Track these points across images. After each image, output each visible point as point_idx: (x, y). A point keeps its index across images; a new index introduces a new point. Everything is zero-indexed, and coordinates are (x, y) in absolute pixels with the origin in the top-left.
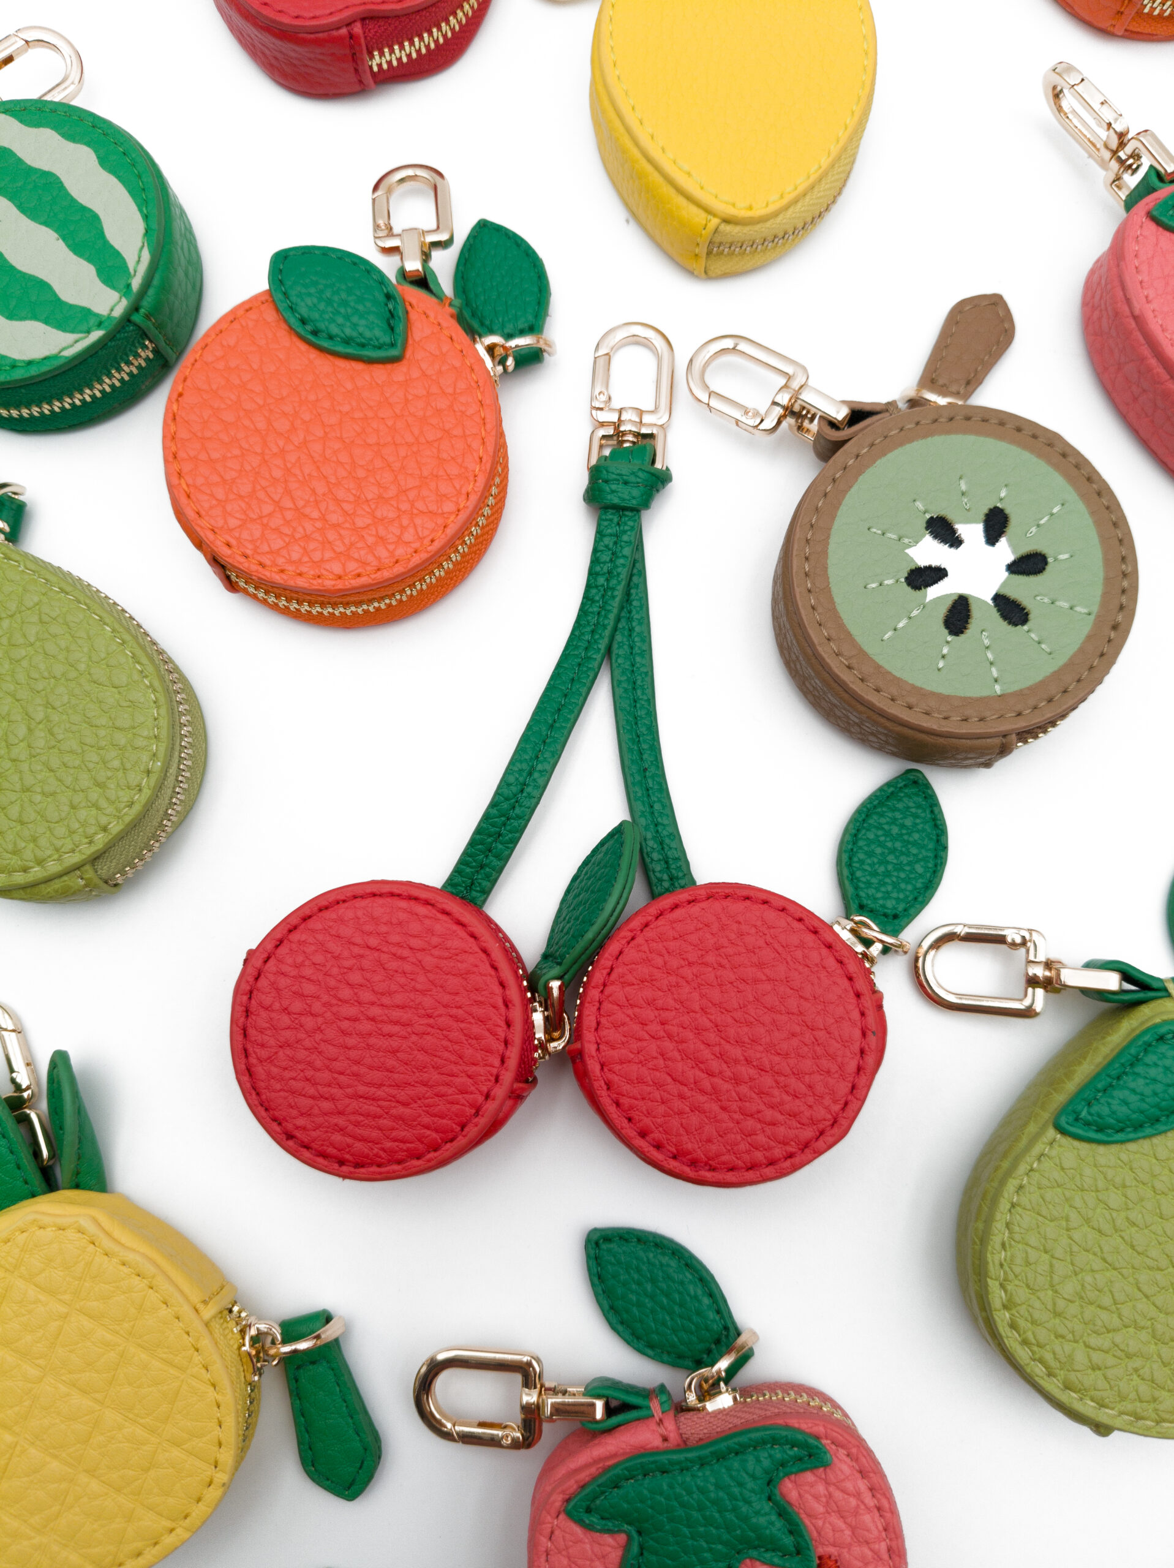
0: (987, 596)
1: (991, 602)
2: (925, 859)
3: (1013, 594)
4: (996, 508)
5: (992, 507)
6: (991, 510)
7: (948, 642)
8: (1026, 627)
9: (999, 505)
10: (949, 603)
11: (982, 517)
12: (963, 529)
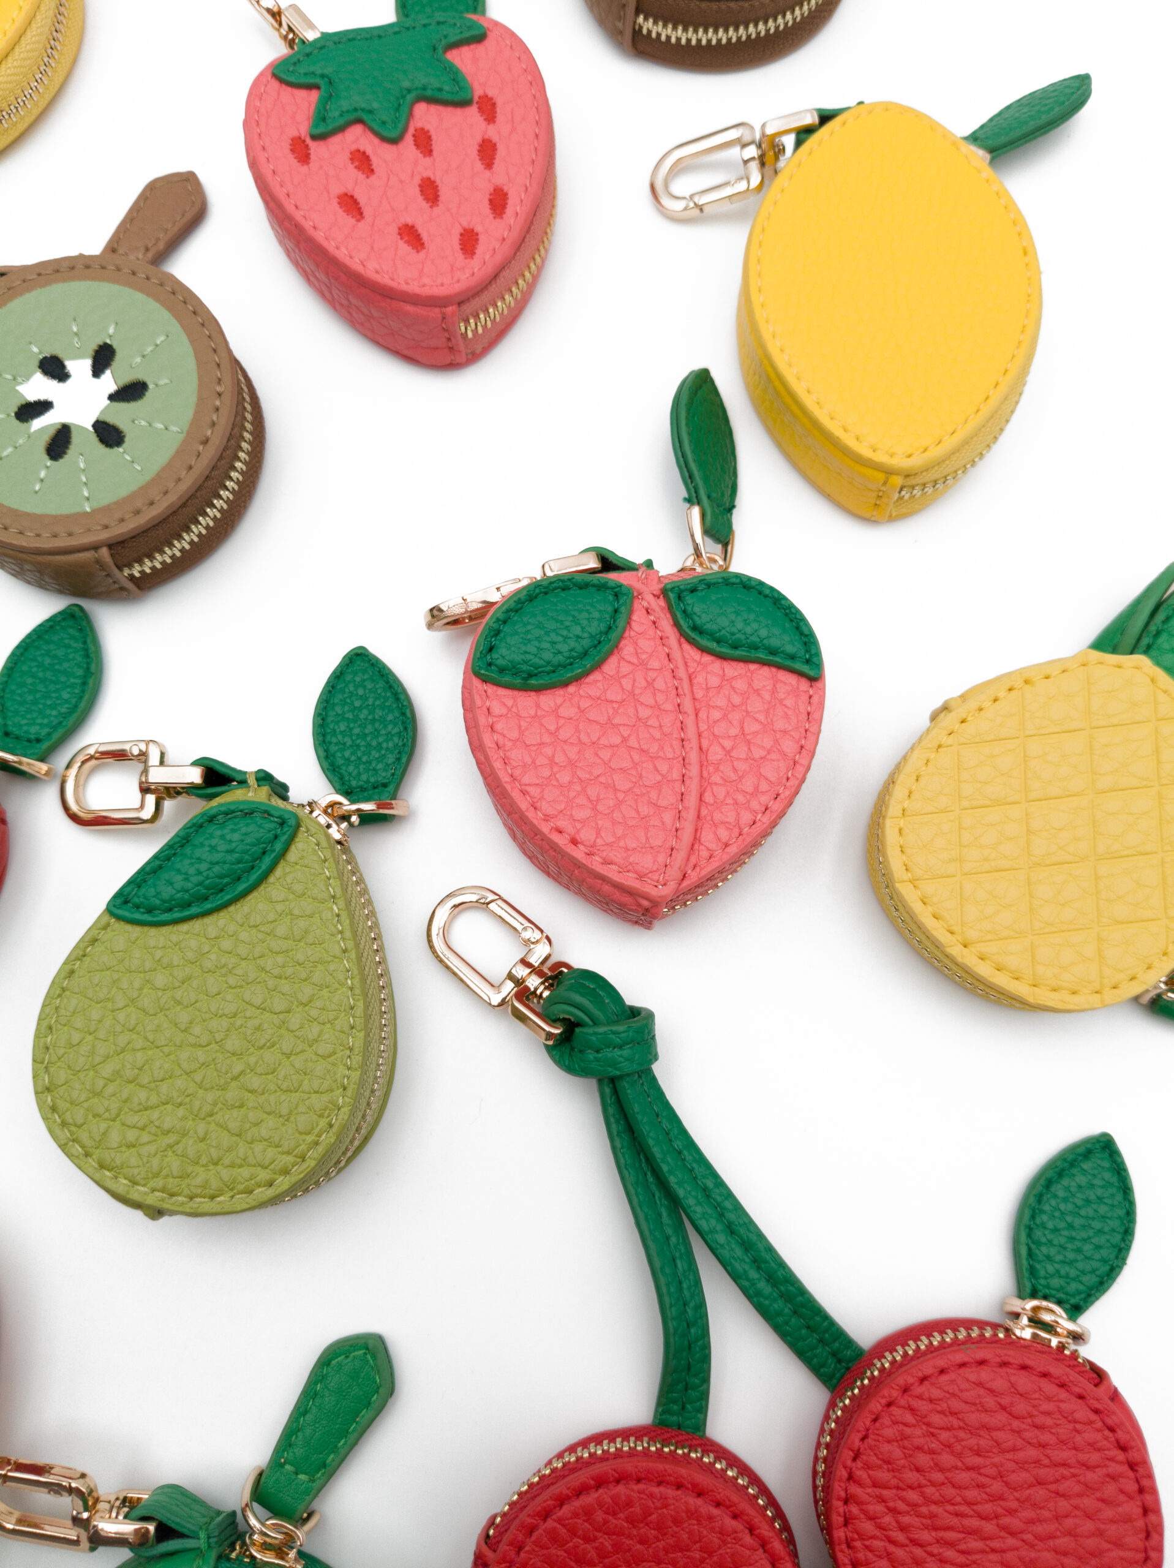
0: (88, 425)
1: (91, 429)
2: (73, 686)
3: (111, 419)
4: (106, 344)
5: (101, 344)
6: (100, 347)
7: (47, 467)
8: (121, 450)
9: (108, 341)
10: (52, 432)
11: (91, 352)
12: (71, 365)
